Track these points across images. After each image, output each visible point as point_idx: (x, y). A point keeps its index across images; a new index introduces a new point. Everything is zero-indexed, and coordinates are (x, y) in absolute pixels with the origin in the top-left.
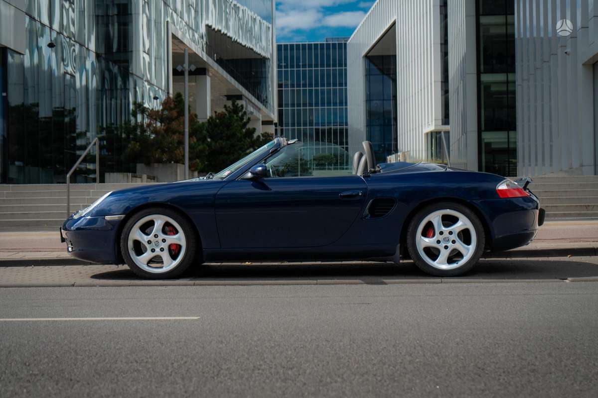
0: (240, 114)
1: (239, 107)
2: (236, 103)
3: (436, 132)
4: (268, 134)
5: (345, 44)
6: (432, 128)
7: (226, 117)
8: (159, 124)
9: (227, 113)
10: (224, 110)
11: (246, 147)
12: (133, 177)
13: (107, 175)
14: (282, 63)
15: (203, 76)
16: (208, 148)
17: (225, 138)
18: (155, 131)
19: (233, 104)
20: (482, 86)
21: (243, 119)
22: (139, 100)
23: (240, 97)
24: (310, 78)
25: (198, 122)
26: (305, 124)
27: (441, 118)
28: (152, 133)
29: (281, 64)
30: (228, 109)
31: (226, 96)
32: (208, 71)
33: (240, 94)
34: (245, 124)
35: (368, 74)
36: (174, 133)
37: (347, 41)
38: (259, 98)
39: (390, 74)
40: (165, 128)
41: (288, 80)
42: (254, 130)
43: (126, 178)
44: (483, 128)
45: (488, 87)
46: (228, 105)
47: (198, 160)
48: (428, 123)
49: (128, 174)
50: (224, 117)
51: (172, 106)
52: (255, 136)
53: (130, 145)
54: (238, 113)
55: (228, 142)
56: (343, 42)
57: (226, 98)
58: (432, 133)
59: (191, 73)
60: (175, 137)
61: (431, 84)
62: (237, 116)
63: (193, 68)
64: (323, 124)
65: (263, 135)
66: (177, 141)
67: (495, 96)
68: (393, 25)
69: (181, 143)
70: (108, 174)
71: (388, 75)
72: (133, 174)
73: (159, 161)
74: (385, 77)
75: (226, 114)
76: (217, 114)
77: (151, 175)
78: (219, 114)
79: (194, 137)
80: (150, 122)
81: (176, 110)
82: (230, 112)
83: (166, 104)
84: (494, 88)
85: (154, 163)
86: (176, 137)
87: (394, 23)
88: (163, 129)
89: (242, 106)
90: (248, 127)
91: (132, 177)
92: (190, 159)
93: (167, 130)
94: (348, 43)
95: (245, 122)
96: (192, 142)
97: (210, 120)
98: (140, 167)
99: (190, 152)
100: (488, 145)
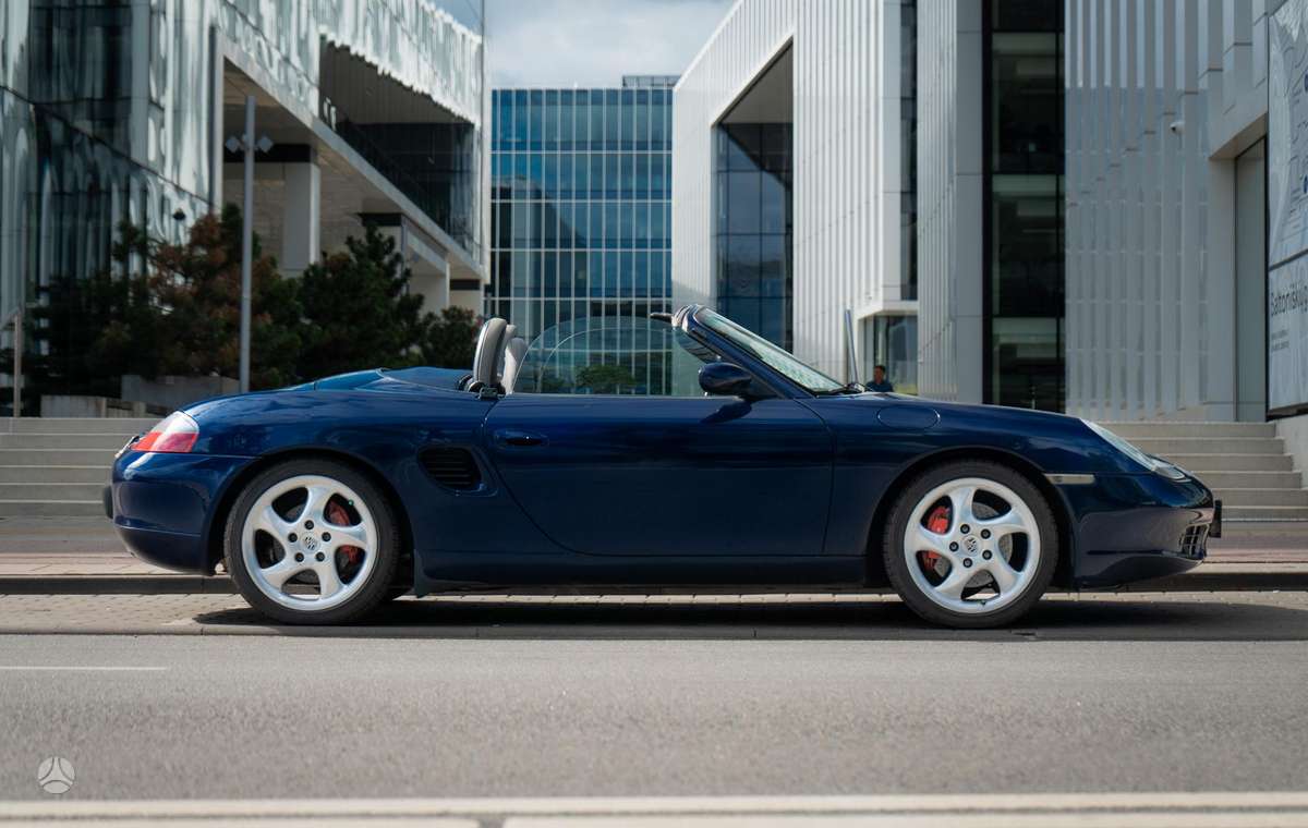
0: (386, 260)
1: (385, 243)
2: (376, 234)
3: (888, 317)
4: (459, 311)
5: (670, 93)
6: (876, 307)
7: (351, 266)
8: (179, 280)
9: (352, 257)
10: (345, 249)
11: (397, 340)
12: (113, 407)
13: (46, 401)
14: (510, 136)
15: (303, 165)
16: (300, 343)
17: (345, 318)
18: (171, 297)
19: (370, 236)
20: (996, 206)
21: (394, 272)
22: (135, 219)
23: (395, 219)
24: (581, 174)
25: (280, 277)
26: (565, 292)
27: (898, 283)
28: (163, 301)
29: (508, 139)
30: (357, 247)
31: (360, 215)
32: (316, 153)
33: (395, 211)
34: (398, 285)
35: (724, 168)
36: (219, 301)
37: (673, 85)
38: (443, 221)
39: (780, 171)
40: (195, 289)
41: (524, 179)
42: (420, 299)
43: (92, 408)
44: (996, 309)
45: (1009, 206)
46: (356, 238)
47: (275, 370)
48: (867, 293)
49: (98, 398)
50: (345, 267)
51: (216, 236)
52: (422, 313)
53: (107, 331)
54: (382, 258)
55: (353, 328)
56: (665, 88)
57: (360, 219)
58: (876, 318)
59: (260, 157)
60: (221, 315)
61: (876, 197)
62: (379, 265)
63: (266, 145)
64: (611, 292)
65: (446, 313)
66: (223, 323)
67: (1025, 231)
68: (787, 49)
69: (233, 327)
70: (48, 397)
71: (775, 171)
72: (111, 400)
73: (180, 370)
74: (765, 175)
75: (350, 260)
76: (328, 258)
77: (156, 404)
78: (332, 257)
79: (266, 314)
80: (160, 274)
81: (225, 247)
82: (359, 256)
83: (201, 232)
84: (1024, 212)
85: (167, 374)
86: (222, 313)
87: (789, 46)
88: (191, 293)
89: (391, 241)
90: (404, 290)
91: (108, 406)
92: (254, 366)
93: (201, 295)
94: (675, 90)
95: (396, 280)
96: (261, 325)
97: (311, 274)
98: (129, 382)
99: (253, 350)
100: (1009, 350)
